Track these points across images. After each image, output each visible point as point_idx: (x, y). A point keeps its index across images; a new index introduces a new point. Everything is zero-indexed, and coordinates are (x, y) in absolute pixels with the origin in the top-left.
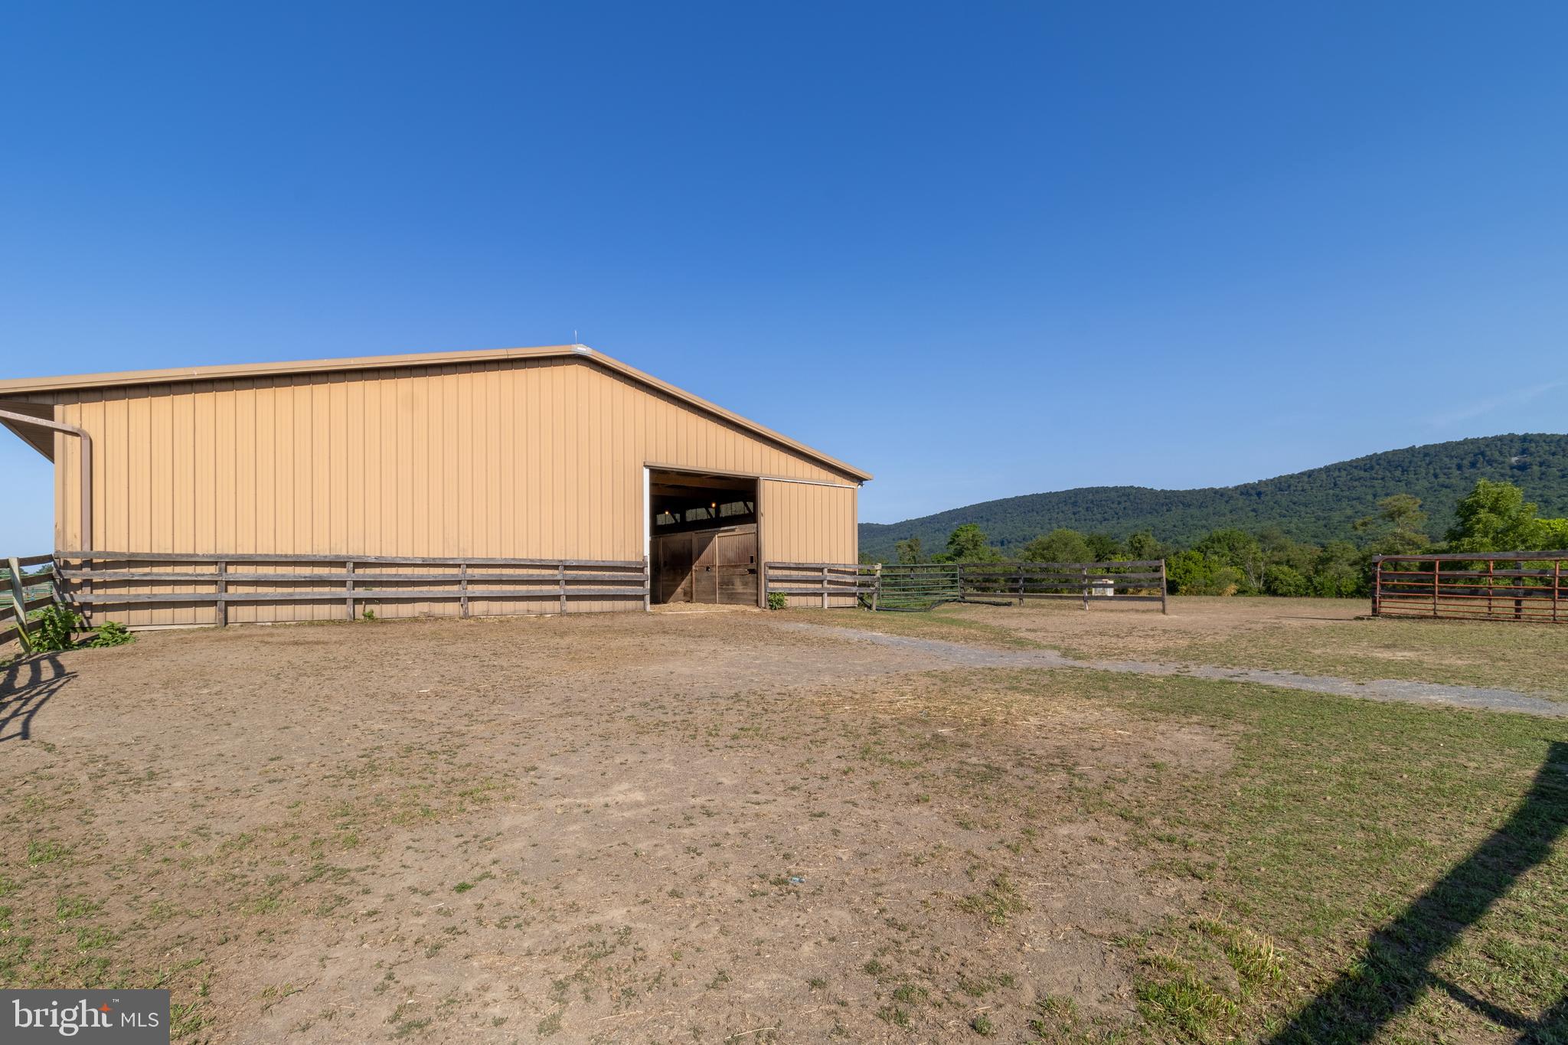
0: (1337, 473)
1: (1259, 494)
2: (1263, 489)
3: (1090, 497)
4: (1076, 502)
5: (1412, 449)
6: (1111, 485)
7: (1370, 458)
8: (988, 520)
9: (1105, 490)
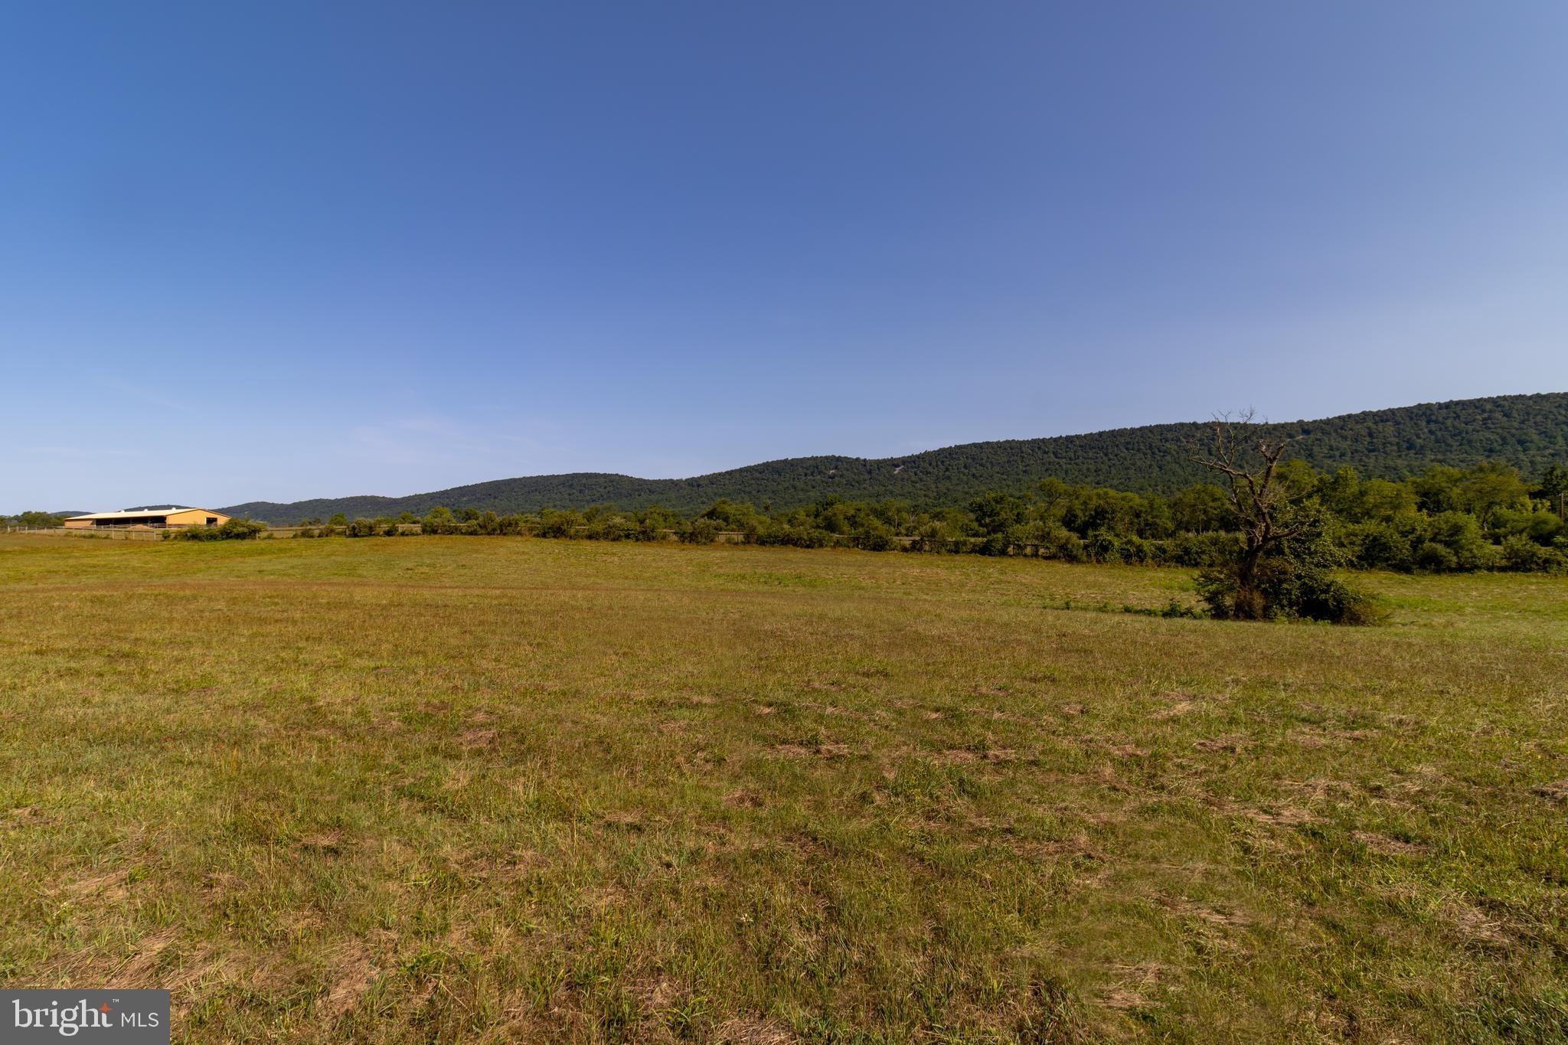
0: (745, 474)
1: (699, 486)
2: (701, 483)
3: (584, 481)
4: (572, 485)
5: (786, 460)
6: (602, 472)
7: (764, 464)
8: (495, 498)
9: (596, 475)
